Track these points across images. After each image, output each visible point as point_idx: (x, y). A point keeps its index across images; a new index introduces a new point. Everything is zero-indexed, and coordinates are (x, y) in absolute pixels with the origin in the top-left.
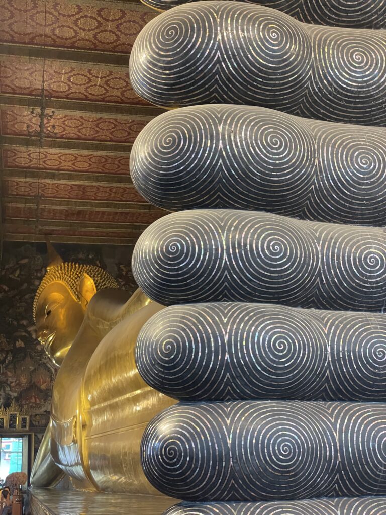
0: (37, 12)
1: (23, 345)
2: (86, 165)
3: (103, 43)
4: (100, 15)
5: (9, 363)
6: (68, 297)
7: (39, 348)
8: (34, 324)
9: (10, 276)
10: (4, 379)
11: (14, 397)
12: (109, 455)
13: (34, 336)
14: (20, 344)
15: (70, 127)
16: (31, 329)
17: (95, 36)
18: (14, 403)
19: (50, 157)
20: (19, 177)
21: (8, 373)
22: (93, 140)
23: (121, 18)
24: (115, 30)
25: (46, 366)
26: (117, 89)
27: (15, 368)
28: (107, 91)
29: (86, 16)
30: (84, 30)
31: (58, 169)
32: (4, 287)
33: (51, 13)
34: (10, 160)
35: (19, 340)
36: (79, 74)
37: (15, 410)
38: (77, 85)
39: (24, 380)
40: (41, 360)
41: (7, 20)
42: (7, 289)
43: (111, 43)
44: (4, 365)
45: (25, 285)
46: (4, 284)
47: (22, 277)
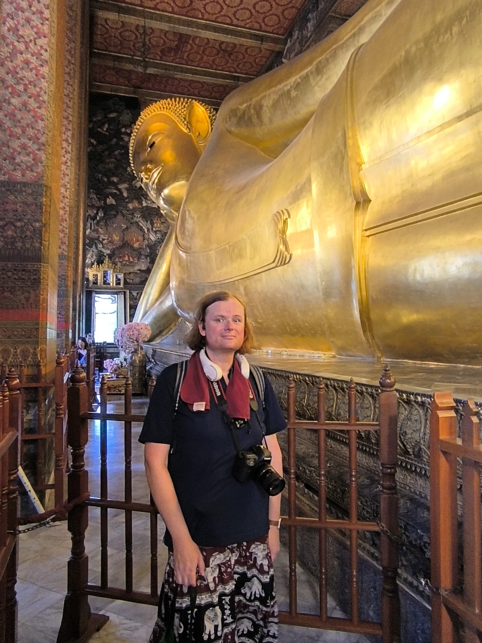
1: (114, 202)
5: (100, 219)
6: (176, 127)
7: (131, 206)
9: (99, 129)
10: (96, 236)
11: (107, 254)
13: (125, 194)
14: (111, 201)
16: (122, 186)
18: (107, 259)
21: (100, 230)
25: (139, 225)
27: (106, 225)
32: (92, 141)
35: (110, 197)
37: (108, 267)
39: (116, 238)
40: (133, 219)
42: (95, 143)
44: (95, 222)
45: (115, 140)
46: (93, 138)
47: (111, 132)
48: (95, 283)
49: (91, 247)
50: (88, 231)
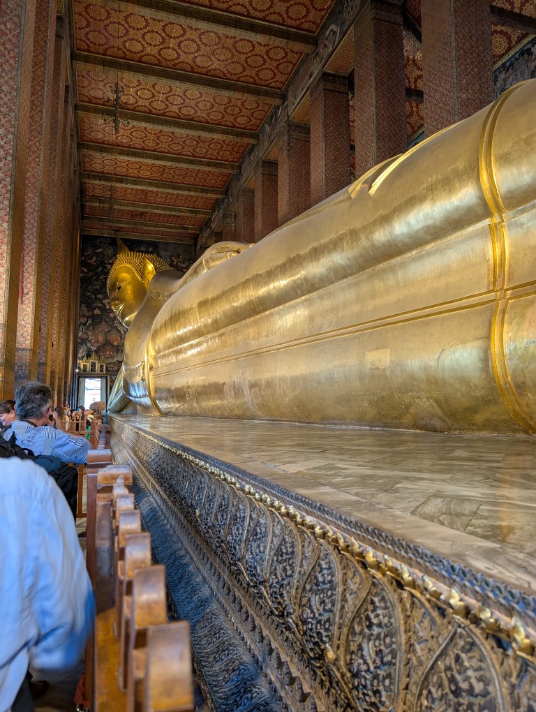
0: (111, 23)
1: (99, 313)
2: (149, 173)
3: (166, 60)
4: (164, 30)
5: (89, 325)
6: (134, 277)
7: (112, 315)
8: (108, 298)
9: (89, 261)
10: (86, 337)
11: (94, 350)
12: (174, 388)
13: (108, 307)
14: (97, 312)
15: (137, 138)
16: (105, 301)
17: (159, 51)
18: (94, 354)
19: (119, 164)
20: (95, 179)
21: (89, 332)
22: (155, 151)
23: (182, 36)
24: (176, 47)
25: (118, 328)
26: (176, 105)
27: (94, 329)
28: (167, 106)
29: (153, 31)
30: (150, 45)
31: (126, 176)
32: (84, 269)
33: (122, 25)
34: (87, 165)
35: (97, 309)
36: (144, 89)
37: (94, 360)
38: (143, 99)
39: (101, 338)
40: (114, 324)
41: (83, 28)
42: (86, 270)
43: (173, 60)
44: (86, 327)
45: (100, 269)
46: (84, 267)
47: (99, 262)
48: (85, 371)
49: (82, 345)
50: (80, 334)
